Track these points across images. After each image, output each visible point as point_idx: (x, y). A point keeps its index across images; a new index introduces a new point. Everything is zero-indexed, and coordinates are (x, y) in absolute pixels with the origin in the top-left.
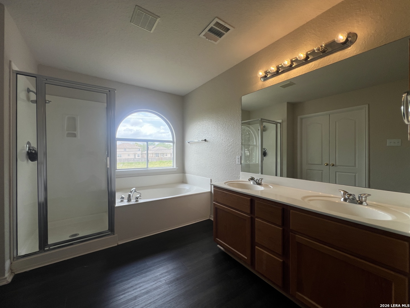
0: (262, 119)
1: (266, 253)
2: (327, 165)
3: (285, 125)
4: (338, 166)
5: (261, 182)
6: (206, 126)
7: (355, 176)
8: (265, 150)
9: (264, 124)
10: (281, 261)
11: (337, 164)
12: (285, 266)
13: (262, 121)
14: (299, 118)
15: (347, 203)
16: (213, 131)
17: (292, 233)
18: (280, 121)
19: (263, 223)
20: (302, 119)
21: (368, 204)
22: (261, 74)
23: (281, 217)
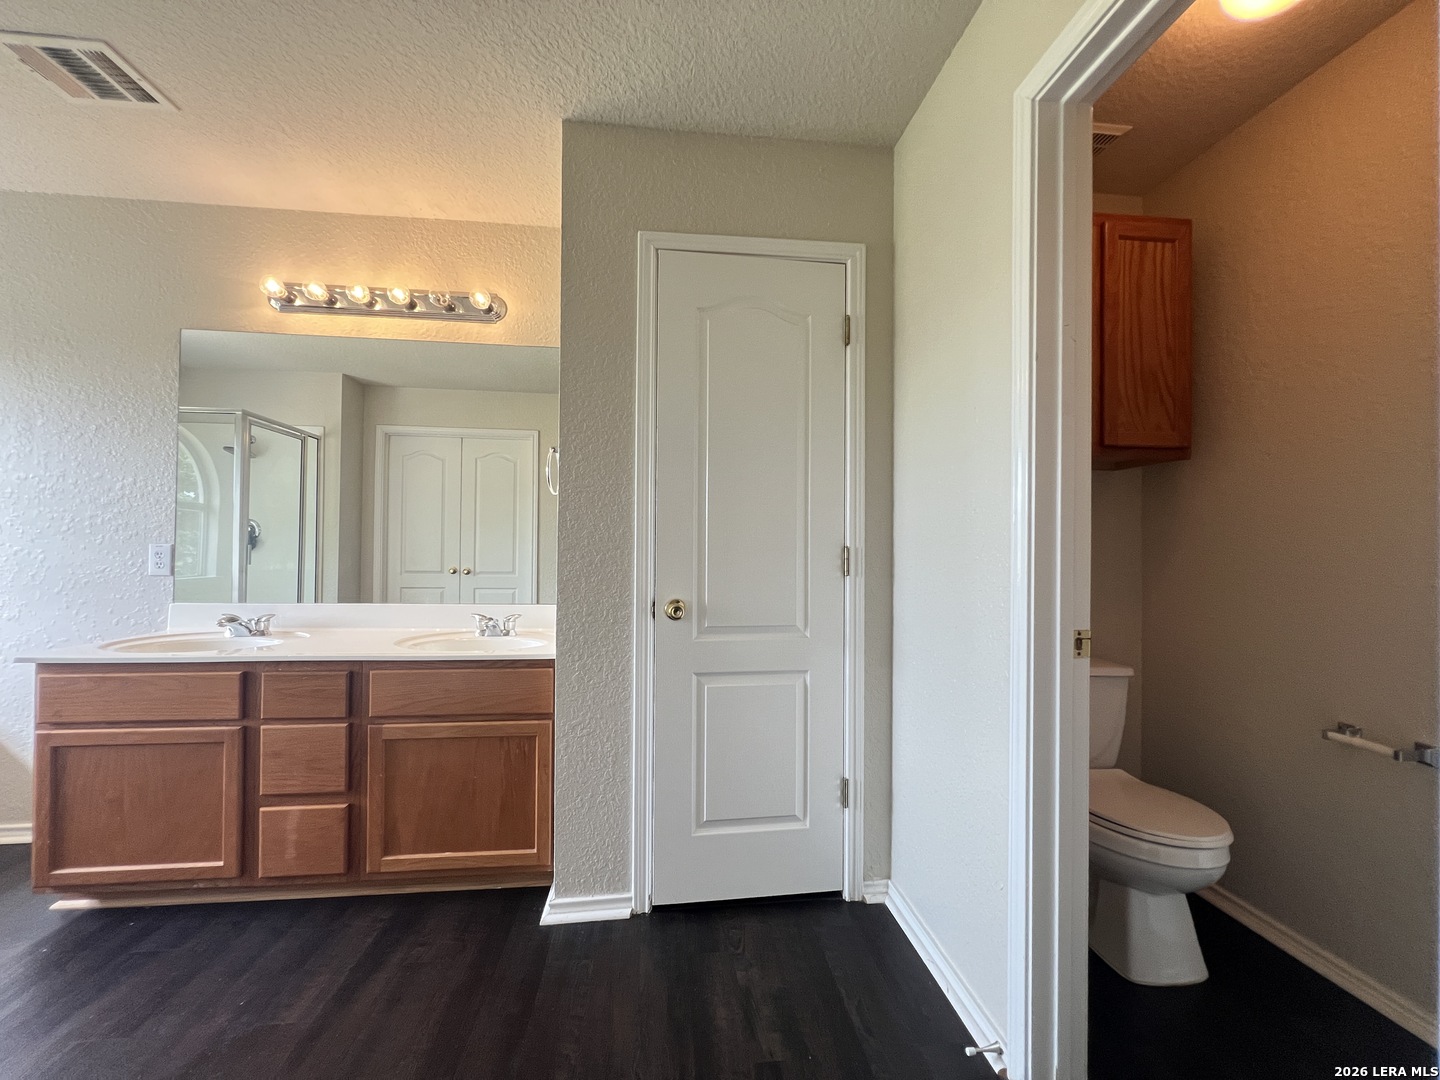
0: (246, 414)
1: (299, 810)
2: (455, 572)
3: (334, 446)
4: (481, 573)
5: (267, 627)
7: (514, 594)
8: (253, 527)
9: (255, 430)
10: (343, 806)
11: (478, 570)
12: (353, 819)
13: (249, 419)
14: (380, 430)
15: (485, 638)
17: (372, 726)
18: (317, 431)
19: (289, 729)
20: (388, 437)
22: (273, 286)
23: (344, 696)
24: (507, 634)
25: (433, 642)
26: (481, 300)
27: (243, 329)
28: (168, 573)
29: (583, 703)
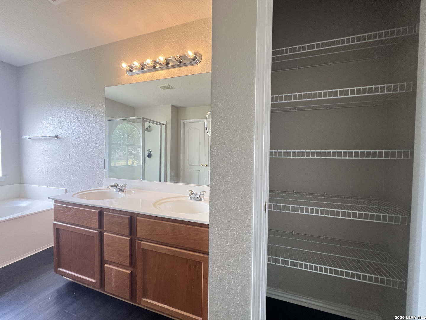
0: (143, 118)
1: (116, 269)
2: (202, 166)
3: (169, 126)
5: (125, 189)
6: (57, 118)
8: (150, 152)
10: (129, 272)
13: (144, 120)
14: (182, 121)
15: (192, 201)
16: (68, 125)
17: (138, 241)
18: (165, 123)
19: (112, 236)
20: (184, 123)
21: (205, 199)
22: (124, 65)
23: (128, 227)
24: (200, 200)
25: (170, 201)
26: (190, 54)
27: (120, 84)
28: (104, 168)
29: (223, 255)
